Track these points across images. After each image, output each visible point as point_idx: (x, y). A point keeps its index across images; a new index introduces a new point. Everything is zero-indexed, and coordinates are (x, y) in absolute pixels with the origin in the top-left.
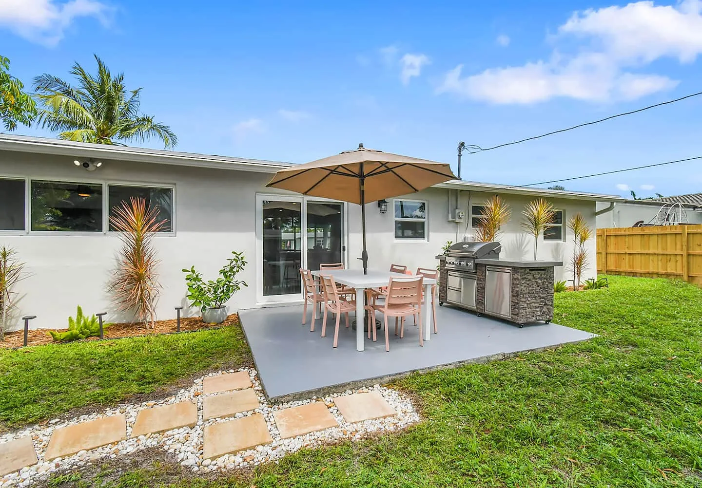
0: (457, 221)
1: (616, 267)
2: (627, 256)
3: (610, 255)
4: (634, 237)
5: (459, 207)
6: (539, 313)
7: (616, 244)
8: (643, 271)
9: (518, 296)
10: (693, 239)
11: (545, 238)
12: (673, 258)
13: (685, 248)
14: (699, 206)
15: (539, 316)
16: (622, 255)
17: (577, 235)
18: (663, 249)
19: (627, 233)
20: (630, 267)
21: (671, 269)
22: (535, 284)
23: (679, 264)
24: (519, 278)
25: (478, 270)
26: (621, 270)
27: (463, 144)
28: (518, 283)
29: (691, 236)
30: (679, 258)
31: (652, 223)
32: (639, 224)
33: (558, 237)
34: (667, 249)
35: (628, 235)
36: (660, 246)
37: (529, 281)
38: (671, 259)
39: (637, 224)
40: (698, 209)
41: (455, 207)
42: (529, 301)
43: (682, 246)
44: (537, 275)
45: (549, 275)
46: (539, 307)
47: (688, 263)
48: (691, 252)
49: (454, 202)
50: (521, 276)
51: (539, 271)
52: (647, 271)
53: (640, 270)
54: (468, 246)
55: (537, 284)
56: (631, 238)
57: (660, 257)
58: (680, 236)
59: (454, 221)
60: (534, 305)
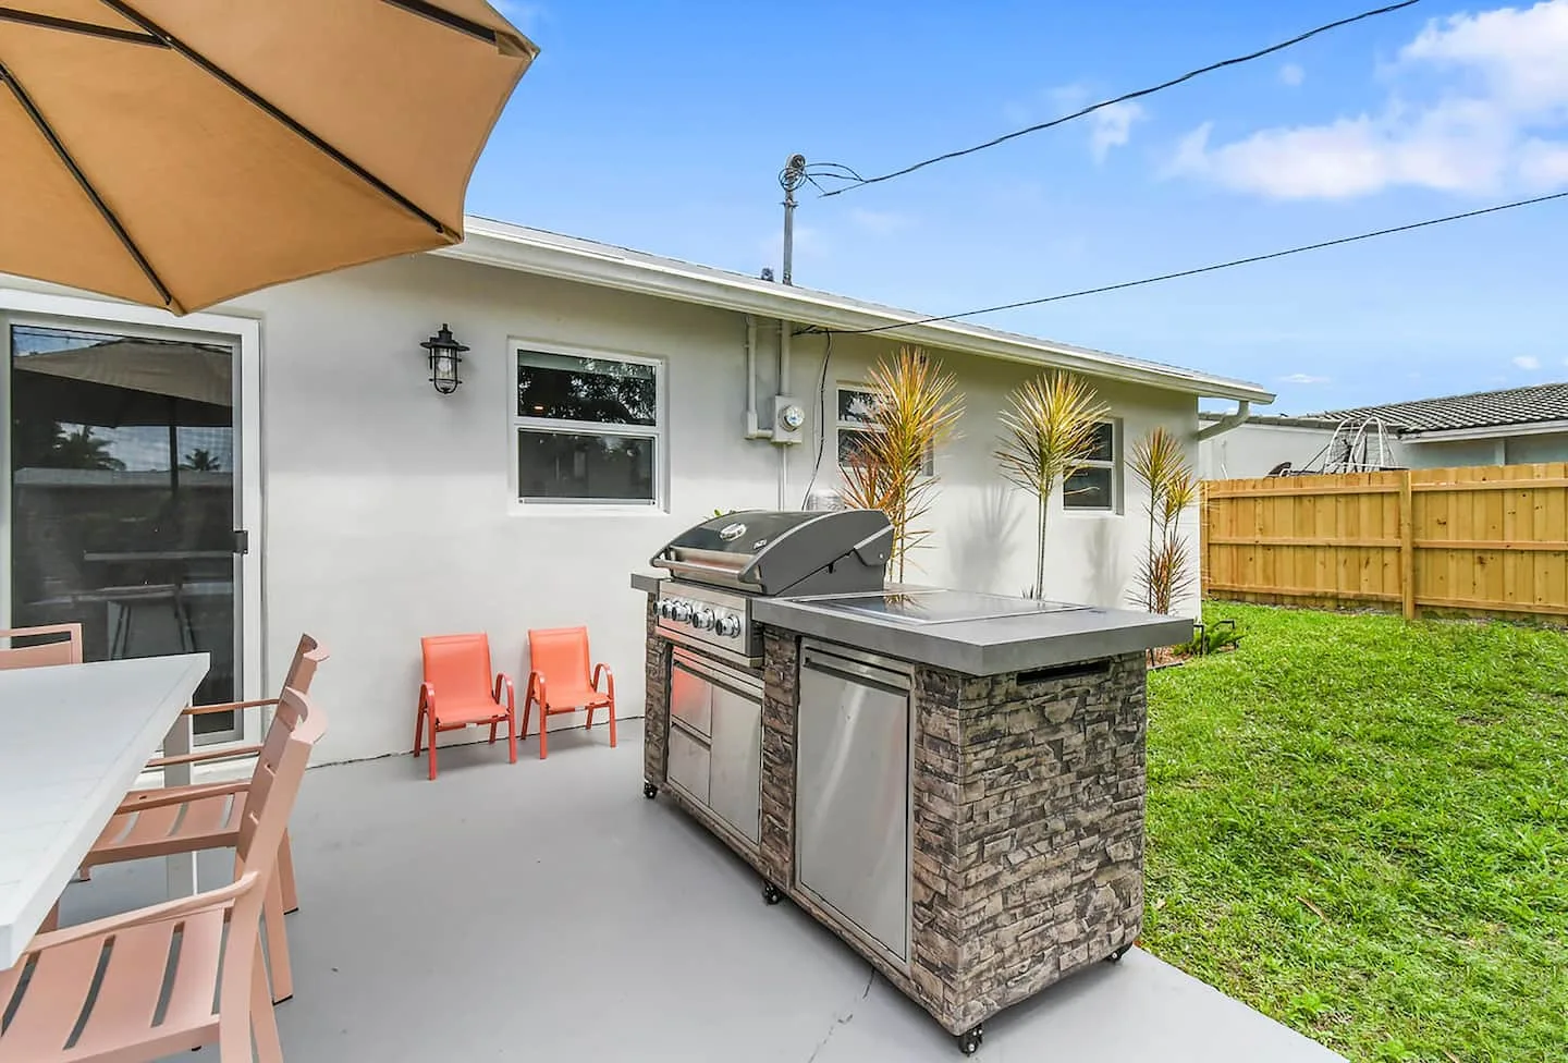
0: (778, 440)
1: (1233, 582)
2: (1260, 551)
3: (1217, 548)
4: (1278, 503)
5: (785, 388)
6: (1072, 929)
7: (1231, 521)
8: (1298, 590)
9: (947, 850)
10: (1426, 505)
11: (1071, 501)
12: (1374, 556)
13: (1406, 530)
14: (1412, 429)
15: (1073, 944)
16: (1247, 550)
17: (1156, 494)
18: (1349, 534)
19: (1260, 492)
20: (1267, 579)
21: (1371, 586)
22: (1051, 759)
23: (1391, 572)
24: (957, 736)
25: (768, 660)
26: (1246, 587)
27: (797, 162)
28: (947, 768)
29: (1422, 500)
30: (1390, 557)
31: (1316, 467)
32: (1280, 470)
33: (1101, 500)
34: (1359, 534)
35: (1263, 498)
36: (1341, 526)
37: (1014, 746)
38: (1371, 560)
39: (1276, 471)
40: (1409, 435)
41: (774, 390)
42: (1014, 869)
43: (1400, 525)
44: (1062, 704)
45: (1121, 695)
46: (1069, 889)
47: (1415, 570)
48: (1422, 541)
49: (768, 372)
50: (964, 726)
51: (1072, 681)
52: (1308, 590)
53: (1293, 588)
54: (743, 528)
55: (1059, 756)
56: (1269, 504)
57: (1342, 555)
58: (1394, 498)
59: (768, 439)
60: (1043, 885)
